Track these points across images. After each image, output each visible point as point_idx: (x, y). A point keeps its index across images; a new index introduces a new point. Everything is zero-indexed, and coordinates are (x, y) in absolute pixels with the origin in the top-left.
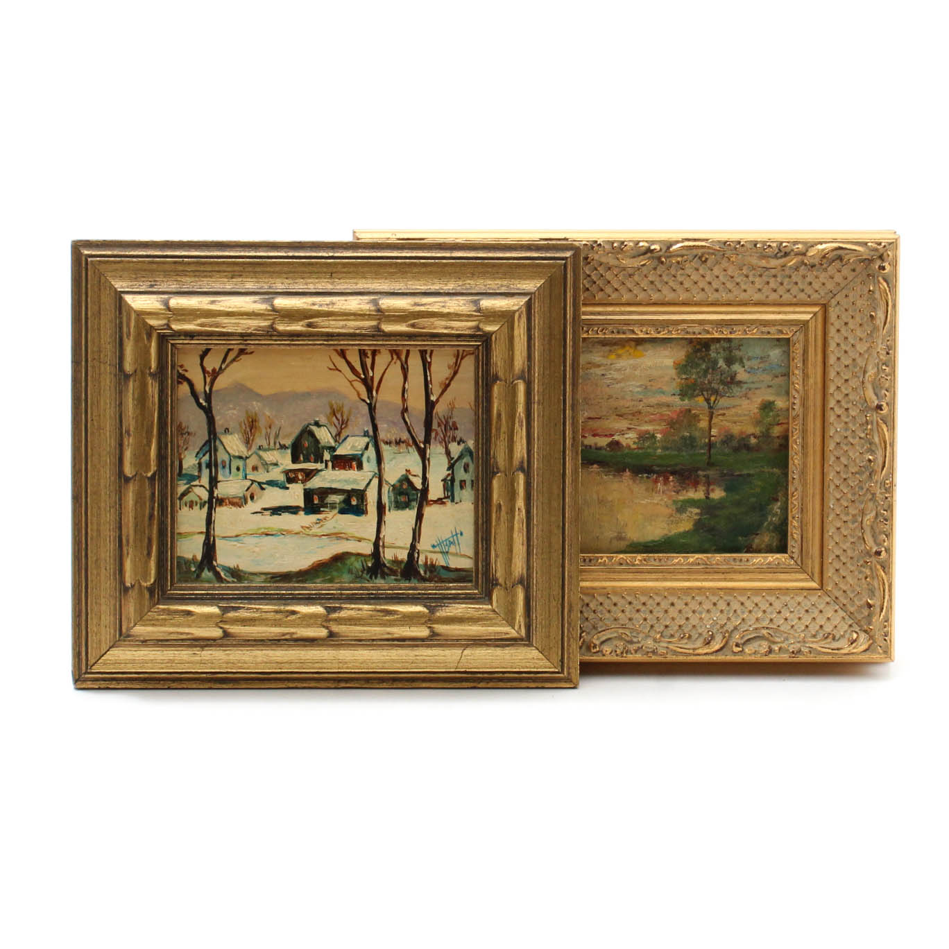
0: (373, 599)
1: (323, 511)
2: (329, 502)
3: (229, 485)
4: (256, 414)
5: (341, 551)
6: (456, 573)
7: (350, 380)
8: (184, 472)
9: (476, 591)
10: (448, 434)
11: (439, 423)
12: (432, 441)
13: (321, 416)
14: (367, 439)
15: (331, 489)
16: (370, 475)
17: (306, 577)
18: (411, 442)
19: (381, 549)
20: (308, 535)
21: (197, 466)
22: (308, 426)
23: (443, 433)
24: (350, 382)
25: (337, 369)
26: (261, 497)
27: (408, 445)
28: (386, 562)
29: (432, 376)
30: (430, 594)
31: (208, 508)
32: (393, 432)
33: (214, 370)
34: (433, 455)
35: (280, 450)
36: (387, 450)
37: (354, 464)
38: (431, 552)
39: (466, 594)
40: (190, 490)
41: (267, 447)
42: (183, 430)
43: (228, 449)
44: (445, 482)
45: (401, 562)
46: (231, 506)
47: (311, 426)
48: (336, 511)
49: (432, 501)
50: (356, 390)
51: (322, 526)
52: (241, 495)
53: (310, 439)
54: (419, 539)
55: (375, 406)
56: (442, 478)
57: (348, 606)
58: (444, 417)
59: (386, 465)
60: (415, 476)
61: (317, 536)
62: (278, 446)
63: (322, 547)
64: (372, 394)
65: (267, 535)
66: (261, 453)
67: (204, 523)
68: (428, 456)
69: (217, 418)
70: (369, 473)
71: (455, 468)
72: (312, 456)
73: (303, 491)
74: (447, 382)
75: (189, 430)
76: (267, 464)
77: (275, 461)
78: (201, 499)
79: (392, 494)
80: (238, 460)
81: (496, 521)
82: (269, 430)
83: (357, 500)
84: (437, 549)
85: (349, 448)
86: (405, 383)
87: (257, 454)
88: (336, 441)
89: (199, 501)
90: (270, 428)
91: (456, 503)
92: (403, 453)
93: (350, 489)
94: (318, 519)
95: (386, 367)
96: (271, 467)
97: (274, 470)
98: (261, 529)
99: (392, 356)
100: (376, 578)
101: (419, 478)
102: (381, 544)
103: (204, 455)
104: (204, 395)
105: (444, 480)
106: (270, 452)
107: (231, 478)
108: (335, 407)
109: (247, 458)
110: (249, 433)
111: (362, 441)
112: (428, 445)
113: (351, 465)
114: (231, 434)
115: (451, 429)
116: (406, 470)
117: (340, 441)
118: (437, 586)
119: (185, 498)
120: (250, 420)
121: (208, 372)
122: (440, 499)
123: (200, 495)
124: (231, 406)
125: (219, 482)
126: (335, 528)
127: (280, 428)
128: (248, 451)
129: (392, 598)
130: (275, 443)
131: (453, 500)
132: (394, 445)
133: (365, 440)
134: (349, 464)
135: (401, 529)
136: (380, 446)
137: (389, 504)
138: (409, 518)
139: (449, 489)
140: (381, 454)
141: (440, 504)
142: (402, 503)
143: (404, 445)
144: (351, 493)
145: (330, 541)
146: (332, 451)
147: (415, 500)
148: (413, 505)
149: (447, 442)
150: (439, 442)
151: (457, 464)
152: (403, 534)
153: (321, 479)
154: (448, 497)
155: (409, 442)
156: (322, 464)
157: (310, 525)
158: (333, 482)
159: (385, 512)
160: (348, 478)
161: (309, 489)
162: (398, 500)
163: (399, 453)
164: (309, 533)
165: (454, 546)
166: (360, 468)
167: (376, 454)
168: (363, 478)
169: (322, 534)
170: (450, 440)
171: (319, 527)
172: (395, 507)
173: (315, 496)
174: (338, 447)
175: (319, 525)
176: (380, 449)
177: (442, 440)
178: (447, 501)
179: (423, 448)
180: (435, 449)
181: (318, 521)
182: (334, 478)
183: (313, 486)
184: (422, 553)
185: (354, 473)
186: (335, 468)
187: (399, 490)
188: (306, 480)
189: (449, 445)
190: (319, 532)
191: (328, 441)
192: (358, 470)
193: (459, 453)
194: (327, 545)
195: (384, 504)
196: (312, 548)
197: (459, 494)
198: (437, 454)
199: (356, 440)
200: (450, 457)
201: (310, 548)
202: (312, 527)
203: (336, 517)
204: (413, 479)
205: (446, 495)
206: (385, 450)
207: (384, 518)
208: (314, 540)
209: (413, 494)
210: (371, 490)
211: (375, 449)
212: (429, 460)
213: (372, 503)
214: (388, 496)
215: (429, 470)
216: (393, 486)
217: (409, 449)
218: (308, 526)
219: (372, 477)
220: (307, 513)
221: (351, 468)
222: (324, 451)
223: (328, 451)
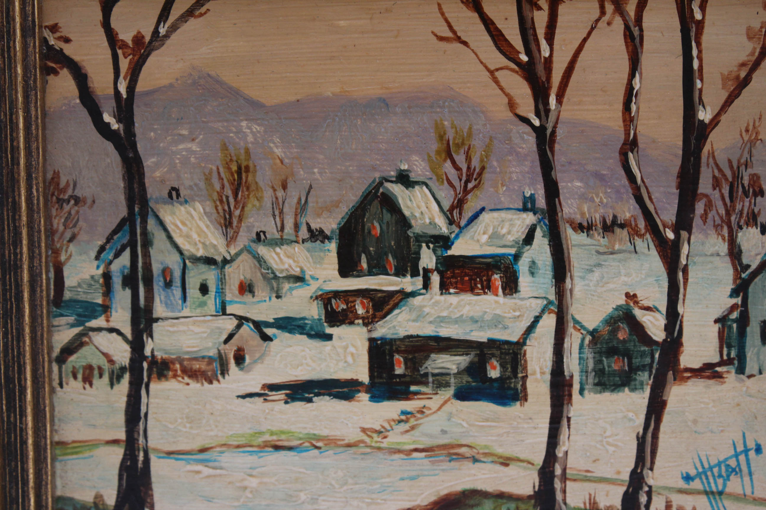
1: (416, 393)
2: (430, 370)
3: (182, 328)
4: (247, 151)
7: (492, 68)
8: (67, 295)
10: (738, 207)
11: (714, 177)
12: (697, 221)
13: (415, 158)
14: (529, 218)
15: (437, 339)
16: (537, 305)
18: (642, 224)
19: (558, 485)
20: (379, 449)
21: (101, 281)
22: (381, 184)
23: (725, 204)
24: (491, 73)
25: (459, 39)
26: (261, 358)
27: (635, 233)
29: (704, 55)
31: (131, 383)
32: (597, 200)
33: (138, 39)
34: (696, 259)
35: (309, 244)
36: (580, 246)
37: (497, 278)
38: (681, 491)
40: (86, 339)
41: (277, 236)
42: (64, 190)
43: (179, 241)
44: (723, 326)
46: (187, 380)
47: (388, 185)
48: (451, 391)
49: (687, 370)
50: (507, 95)
51: (413, 428)
52: (213, 353)
53: (387, 216)
54: (653, 463)
55: (553, 133)
58: (730, 161)
59: (576, 280)
60: (648, 309)
61: (399, 451)
62: (304, 233)
63: (412, 478)
64: (546, 103)
65: (277, 448)
66: (262, 250)
67: (121, 418)
68: (683, 261)
69: (148, 162)
70: (534, 302)
71: (751, 289)
72: (390, 258)
73: (367, 344)
74: (743, 74)
75: (79, 193)
76: (276, 277)
77: (296, 271)
78: (111, 361)
79: (589, 354)
80: (203, 267)
82: (280, 193)
83: (502, 365)
84: (697, 485)
85: (484, 238)
86: (632, 75)
87: (249, 252)
88: (451, 222)
89: (106, 366)
90: (284, 187)
91: (750, 377)
92: (620, 252)
93: (485, 340)
94: (403, 413)
95: (585, 35)
96: (286, 286)
97: (294, 292)
98: (261, 433)
99: (602, 8)
101: (657, 315)
102: (558, 471)
103: (117, 255)
104: (113, 103)
105: (721, 320)
106: (285, 247)
107: (186, 312)
108: (450, 135)
109: (226, 262)
110: (232, 200)
111: (518, 222)
112: (684, 234)
113: (489, 280)
114: (186, 202)
115: (746, 193)
116: (627, 295)
117: (463, 223)
119: (73, 358)
120: (234, 168)
121: (124, 45)
122: (708, 366)
123: (111, 352)
124: (185, 132)
125: (157, 320)
126: (444, 432)
127: (311, 187)
128: (228, 246)
130: (297, 227)
131: (741, 370)
132: (599, 234)
133: (525, 219)
134: (485, 278)
135: (609, 437)
136: (563, 236)
137: (581, 376)
138: (628, 411)
139: (734, 343)
140: (566, 255)
141: (709, 378)
142: (613, 374)
143: (625, 232)
144: (486, 351)
145: (433, 463)
146: (440, 247)
147: (647, 368)
148: (642, 379)
149: (735, 227)
150: (714, 226)
151: (756, 280)
152: (611, 449)
153: (414, 316)
154: (729, 362)
155: (636, 225)
156: (415, 279)
157: (383, 427)
158: (442, 322)
159: (570, 395)
160: (480, 314)
161: (382, 339)
162: (604, 368)
163: (612, 253)
164: (382, 445)
165: (739, 480)
166: (511, 290)
167: (552, 255)
168: (517, 314)
169: (412, 447)
170: (742, 222)
171: (407, 431)
172: (596, 385)
173: (397, 356)
174: (457, 236)
175: (407, 426)
176: (564, 242)
177: (723, 221)
178: (728, 372)
179: (672, 241)
180: (703, 244)
181: (403, 417)
182: (445, 314)
183: (391, 332)
184: (659, 494)
185: (497, 302)
186: (447, 290)
187: (607, 343)
188: (374, 316)
189: (740, 234)
190: (404, 443)
191: (430, 223)
192: (505, 294)
193: (762, 255)
194: (426, 473)
195: (568, 378)
196: (387, 480)
197: (758, 354)
198: (706, 255)
199: (503, 221)
200: (741, 264)
201: (384, 480)
202: (388, 431)
203: (447, 408)
204: (644, 315)
205: (725, 357)
206: (575, 246)
207: (568, 411)
208: (392, 460)
209: (643, 354)
210: (536, 344)
211: (550, 241)
212: (685, 270)
213: (538, 376)
214: (580, 358)
215: (684, 296)
216: (593, 333)
217: (636, 243)
218: (378, 428)
219: (539, 310)
220: (375, 398)
221: (489, 288)
222: (420, 247)
223: (431, 246)
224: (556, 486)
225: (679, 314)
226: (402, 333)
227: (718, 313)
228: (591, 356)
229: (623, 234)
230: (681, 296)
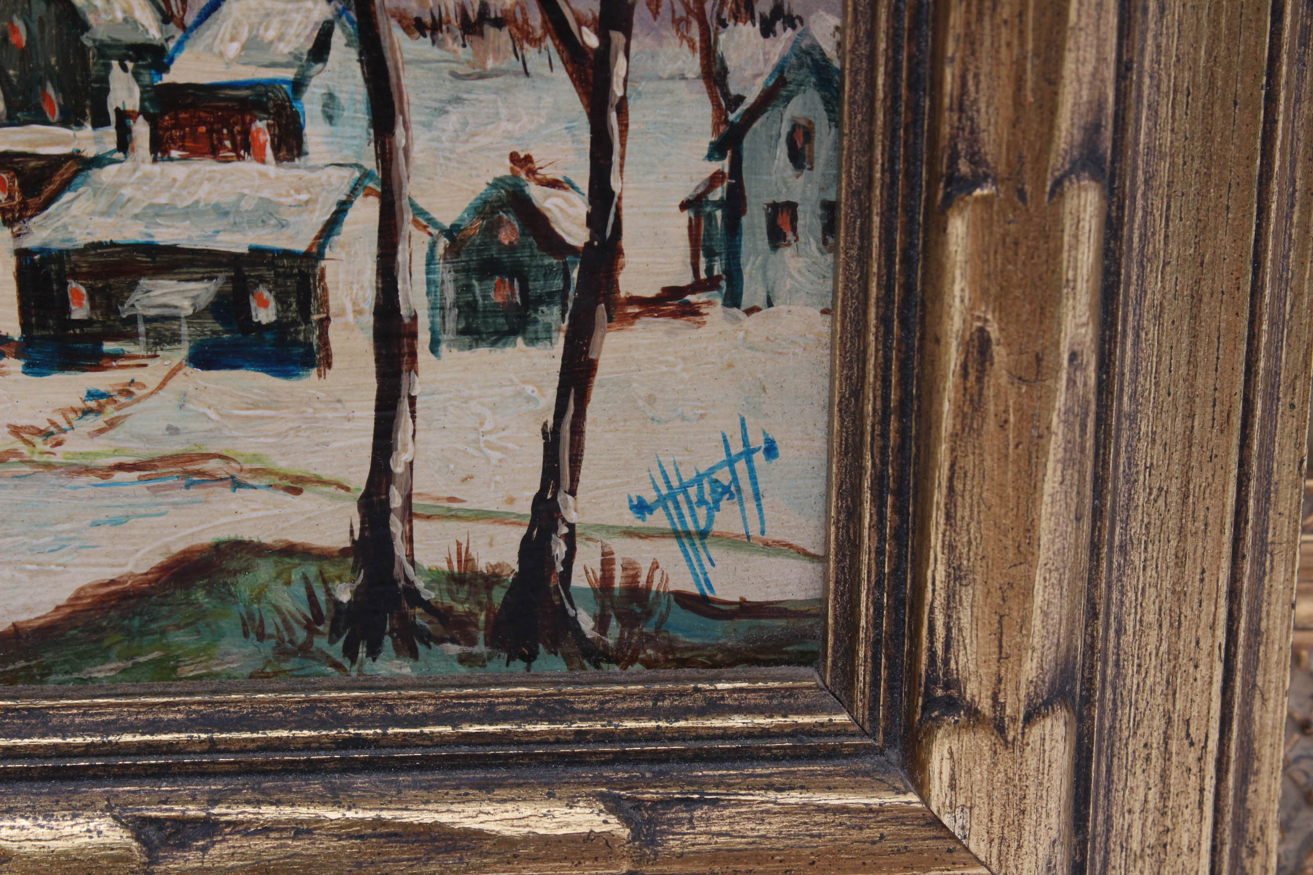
0: (368, 766)
1: (116, 356)
2: (140, 311)
5: (208, 539)
6: (743, 624)
9: (842, 718)
12: (641, 13)
14: (319, 9)
15: (150, 249)
16: (343, 180)
17: (48, 657)
18: (536, 19)
19: (396, 527)
20: (48, 466)
27: (523, 35)
28: (420, 584)
30: (630, 736)
34: (642, 86)
37: (261, 128)
38: (629, 533)
39: (798, 732)
44: (697, 215)
45: (491, 579)
48: (182, 352)
49: (633, 300)
51: (112, 424)
54: (574, 480)
56: (683, 196)
57: (247, 812)
59: (415, 130)
60: (554, 184)
61: (88, 470)
63: (116, 522)
68: (618, 92)
70: (335, 172)
71: (746, 143)
72: (50, 91)
73: (12, 262)
79: (445, 274)
81: (960, 413)
83: (279, 299)
84: (658, 520)
85: (233, 49)
88: (166, 18)
91: (750, 311)
92: (496, 73)
93: (245, 250)
94: (91, 395)
100: (374, 653)
101: (572, 195)
102: (396, 500)
105: (694, 204)
111: (298, 17)
113: (246, 132)
116: (514, 157)
117: (190, 19)
118: (661, 696)
122: (672, 293)
126: (173, 430)
129: (452, 763)
131: (733, 299)
132: (455, 39)
133: (310, 11)
134: (237, 128)
135: (490, 432)
136: (386, 44)
137: (432, 316)
138: (524, 382)
139: (719, 246)
140: (393, 80)
141: (674, 315)
142: (493, 311)
143: (504, 35)
144: (247, 271)
145: (154, 491)
146: (148, 67)
147: (557, 298)
148: (548, 319)
149: (712, 23)
150: (674, 21)
151: (756, 125)
152: (495, 455)
153: (103, 203)
154: (710, 284)
155: (526, 21)
156: (101, 131)
157: (53, 423)
158: (157, 215)
159: (413, 355)
160: (233, 198)
161: (41, 250)
162: (475, 301)
163: (481, 77)
164: (52, 459)
165: (737, 508)
166: (290, 150)
167: (367, 81)
168: (304, 197)
169: (113, 461)
170: (726, 14)
171: (101, 431)
172: (461, 332)
173: (73, 285)
174: (180, 46)
175: (99, 422)
176: (388, 55)
177: (689, 11)
178: (709, 303)
179: (596, 51)
180: (653, 56)
181: (92, 404)
182: (163, 199)
183: (60, 236)
184: (588, 539)
185: (263, 175)
186: (166, 152)
187: (479, 252)
188: (24, 206)
189: (722, 37)
190: (97, 455)
191: (125, 20)
192: (278, 160)
193: (766, 76)
194: (142, 511)
195: (407, 321)
196: (67, 526)
197: (764, 268)
198: (661, 78)
199: (268, 15)
200: (726, 94)
201: (59, 527)
202: (65, 431)
203: (177, 383)
204: (546, 198)
205: (703, 276)
206: (410, 62)
207: (410, 385)
208: (75, 488)
209: (548, 273)
210: (343, 255)
211: (360, 54)
212: (622, 108)
213: (350, 317)
214: (429, 282)
215: (622, 157)
216: (452, 233)
217: (527, 56)
218: (43, 425)
219: (346, 189)
220: (35, 367)
221: (247, 147)
222: (108, 68)
223: (130, 65)
224: (393, 529)
225: (613, 193)
226: (81, 239)
227: (687, 189)
228: (449, 277)
229: (501, 38)
230: (616, 158)
